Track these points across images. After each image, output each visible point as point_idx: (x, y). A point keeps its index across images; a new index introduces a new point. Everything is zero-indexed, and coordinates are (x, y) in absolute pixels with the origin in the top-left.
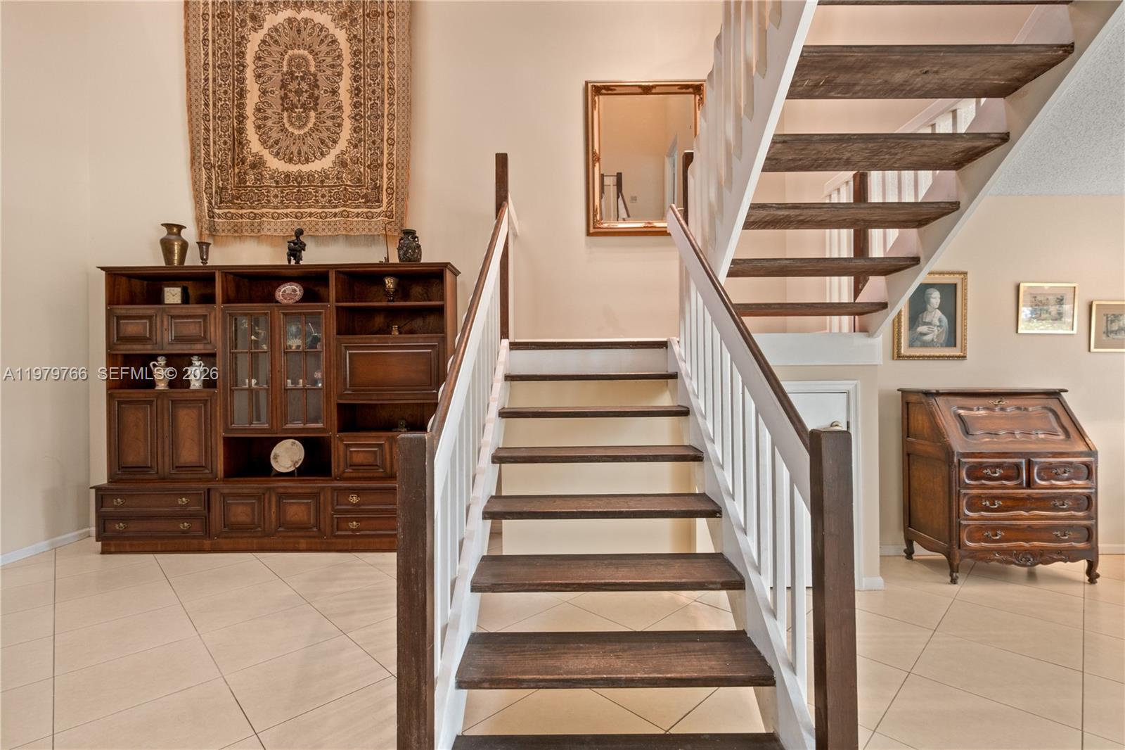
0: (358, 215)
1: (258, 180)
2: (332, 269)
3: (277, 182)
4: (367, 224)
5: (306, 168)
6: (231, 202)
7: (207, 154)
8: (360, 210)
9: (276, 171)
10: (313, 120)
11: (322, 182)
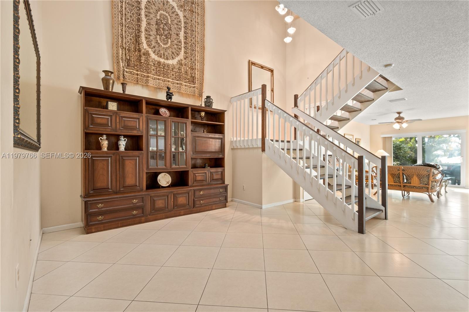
0: (186, 86)
1: (146, 61)
2: (190, 106)
3: (154, 64)
4: (189, 90)
5: (167, 62)
6: (134, 67)
7: (122, 42)
8: (186, 84)
9: (154, 59)
10: (170, 43)
11: (173, 69)
